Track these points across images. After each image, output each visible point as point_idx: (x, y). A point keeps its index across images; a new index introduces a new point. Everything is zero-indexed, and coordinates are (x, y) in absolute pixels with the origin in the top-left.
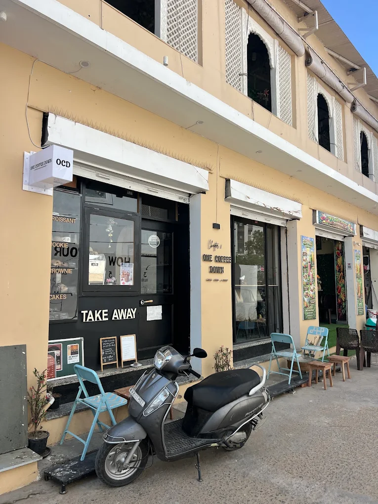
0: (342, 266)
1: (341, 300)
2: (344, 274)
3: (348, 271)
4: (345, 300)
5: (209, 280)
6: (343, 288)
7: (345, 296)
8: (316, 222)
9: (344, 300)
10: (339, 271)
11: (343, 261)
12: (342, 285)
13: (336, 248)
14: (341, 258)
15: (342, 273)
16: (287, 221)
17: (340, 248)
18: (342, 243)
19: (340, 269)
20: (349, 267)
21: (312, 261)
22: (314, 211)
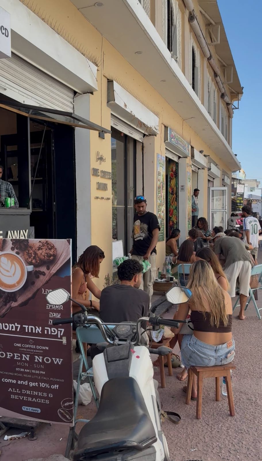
0: (175, 188)
1: (173, 222)
2: (177, 197)
3: (180, 193)
4: (177, 222)
5: (97, 198)
6: (175, 211)
7: (177, 218)
8: (168, 140)
9: (175, 222)
10: (172, 194)
11: (177, 183)
12: (174, 207)
13: (170, 170)
14: (174, 180)
15: (175, 196)
16: (144, 137)
17: (174, 170)
18: (177, 164)
19: (173, 192)
20: (182, 189)
21: (163, 181)
22: (166, 127)
